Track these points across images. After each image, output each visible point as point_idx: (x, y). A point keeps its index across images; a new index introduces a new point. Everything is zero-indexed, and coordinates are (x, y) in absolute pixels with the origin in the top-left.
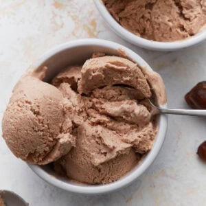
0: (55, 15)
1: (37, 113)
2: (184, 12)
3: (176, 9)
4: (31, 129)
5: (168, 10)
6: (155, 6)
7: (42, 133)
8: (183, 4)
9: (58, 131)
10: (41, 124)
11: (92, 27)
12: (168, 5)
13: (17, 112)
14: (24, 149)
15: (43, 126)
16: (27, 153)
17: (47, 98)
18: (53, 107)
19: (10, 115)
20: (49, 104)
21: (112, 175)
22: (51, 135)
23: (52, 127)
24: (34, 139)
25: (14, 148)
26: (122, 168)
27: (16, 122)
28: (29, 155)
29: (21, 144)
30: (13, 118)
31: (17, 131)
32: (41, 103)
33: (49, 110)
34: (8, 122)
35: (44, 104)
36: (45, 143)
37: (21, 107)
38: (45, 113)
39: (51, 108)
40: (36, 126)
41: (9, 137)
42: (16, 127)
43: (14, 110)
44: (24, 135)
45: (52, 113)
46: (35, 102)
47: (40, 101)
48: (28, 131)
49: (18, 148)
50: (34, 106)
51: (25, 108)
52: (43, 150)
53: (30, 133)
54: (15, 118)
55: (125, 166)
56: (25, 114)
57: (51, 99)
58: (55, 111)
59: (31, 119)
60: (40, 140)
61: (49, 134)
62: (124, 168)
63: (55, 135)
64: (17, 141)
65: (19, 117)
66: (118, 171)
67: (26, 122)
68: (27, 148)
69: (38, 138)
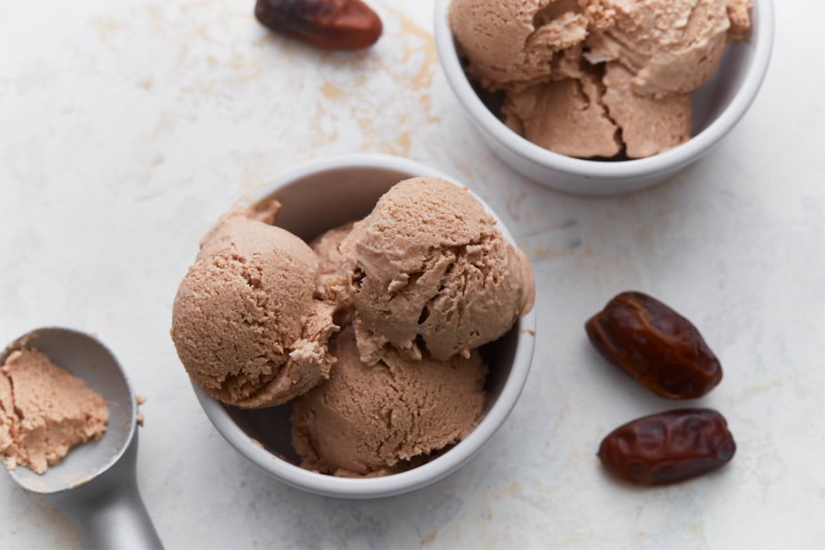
1: (256, 284)
4: (238, 316)
7: (260, 330)
9: (297, 331)
10: (261, 309)
11: (399, 149)
13: (211, 278)
14: (217, 364)
15: (266, 315)
16: (223, 373)
17: (281, 256)
18: (293, 277)
19: (196, 285)
20: (285, 268)
21: (419, 436)
22: (280, 339)
23: (285, 320)
24: (241, 342)
25: (194, 359)
26: (442, 421)
27: (206, 299)
28: (226, 379)
29: (211, 350)
30: (200, 291)
31: (205, 318)
32: (267, 262)
33: (282, 281)
34: (188, 298)
35: (272, 266)
36: (265, 356)
37: (220, 267)
38: (272, 286)
39: (286, 278)
40: (249, 311)
41: (186, 333)
42: (206, 310)
43: (205, 273)
44: (220, 329)
45: (287, 289)
46: (255, 261)
47: (265, 259)
48: (231, 322)
49: (204, 358)
50: (250, 267)
51: (230, 269)
52: (259, 372)
53: (233, 326)
54: (206, 291)
55: (449, 415)
56: (228, 283)
57: (291, 260)
58: (295, 287)
59: (241, 296)
60: (254, 347)
61: (275, 334)
62: (448, 420)
63: (289, 340)
64: (203, 343)
65: (215, 289)
66: (432, 427)
67: (230, 300)
68: (223, 360)
69: (251, 339)
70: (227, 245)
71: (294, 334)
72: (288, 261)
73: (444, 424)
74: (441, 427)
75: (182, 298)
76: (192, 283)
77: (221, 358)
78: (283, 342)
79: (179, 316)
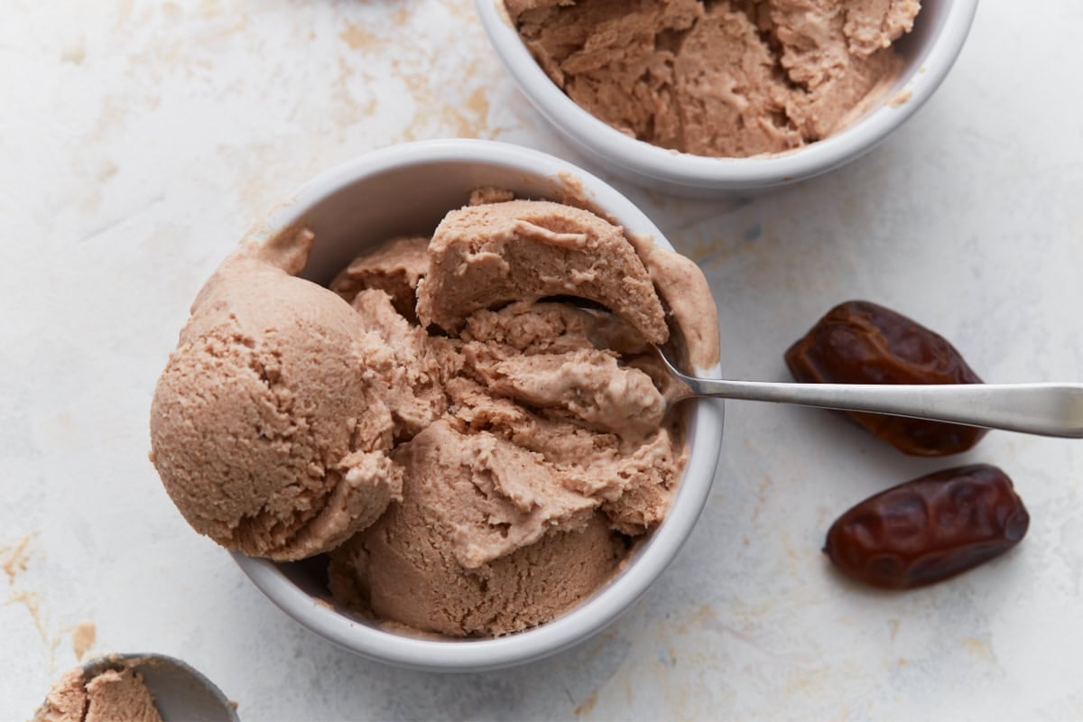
0: (347, 72)
1: (273, 379)
2: (786, 62)
3: (762, 52)
4: (251, 430)
5: (734, 56)
6: (690, 40)
7: (286, 447)
8: (783, 33)
9: (344, 441)
10: (284, 416)
11: (471, 116)
12: (735, 39)
13: (203, 373)
14: (226, 503)
15: (293, 424)
16: (236, 515)
17: (309, 329)
18: (330, 360)
19: (181, 385)
20: (316, 348)
21: (525, 604)
22: (318, 456)
23: (323, 427)
24: (259, 468)
25: (190, 498)
26: (562, 583)
27: (199, 407)
28: (241, 522)
29: (214, 483)
30: (188, 394)
31: (201, 436)
32: (288, 343)
33: (313, 369)
34: (171, 406)
35: (296, 348)
36: (297, 484)
37: (216, 356)
38: (299, 379)
39: (319, 363)
40: (266, 421)
41: (173, 459)
42: (200, 424)
43: (194, 366)
44: (225, 451)
45: (323, 381)
46: (268, 341)
47: (285, 338)
48: (241, 439)
49: (205, 496)
50: (263, 353)
51: (232, 358)
52: (291, 509)
53: (245, 446)
54: (197, 394)
55: (573, 575)
56: (230, 380)
57: (323, 334)
58: (334, 375)
59: (252, 398)
60: (279, 473)
61: (310, 450)
62: (569, 582)
63: (333, 456)
64: (201, 472)
65: (211, 390)
66: (546, 592)
67: (235, 406)
68: (234, 497)
69: (273, 462)
70: (222, 318)
71: (339, 447)
72: (319, 336)
73: (564, 589)
74: (558, 593)
75: (162, 406)
76: (176, 382)
77: (231, 494)
78: (323, 461)
79: (160, 432)
